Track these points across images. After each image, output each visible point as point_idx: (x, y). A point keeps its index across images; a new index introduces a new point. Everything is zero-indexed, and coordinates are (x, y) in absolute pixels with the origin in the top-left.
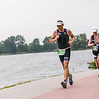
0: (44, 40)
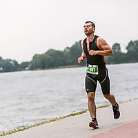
0: (127, 45)
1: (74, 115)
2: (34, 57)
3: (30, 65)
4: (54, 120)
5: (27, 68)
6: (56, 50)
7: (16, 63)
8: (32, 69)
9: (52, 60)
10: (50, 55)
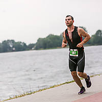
1: (68, 83)
2: (38, 40)
3: (35, 46)
4: (53, 87)
5: (33, 49)
6: (55, 35)
7: (25, 44)
8: (37, 49)
9: (51, 42)
10: (50, 39)
